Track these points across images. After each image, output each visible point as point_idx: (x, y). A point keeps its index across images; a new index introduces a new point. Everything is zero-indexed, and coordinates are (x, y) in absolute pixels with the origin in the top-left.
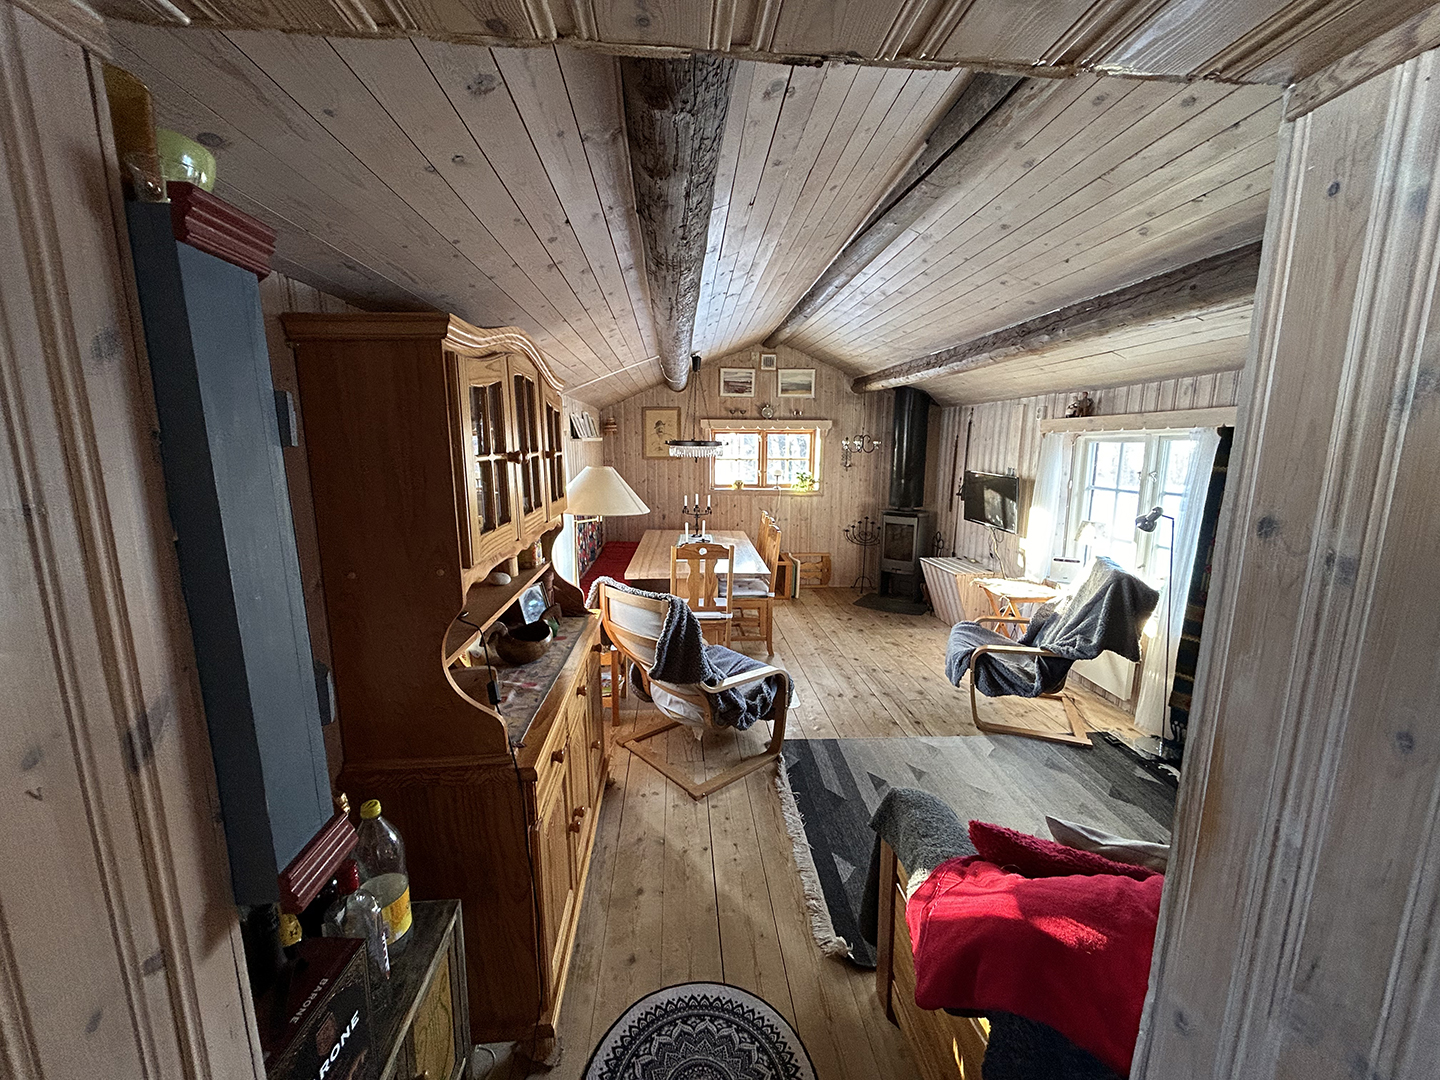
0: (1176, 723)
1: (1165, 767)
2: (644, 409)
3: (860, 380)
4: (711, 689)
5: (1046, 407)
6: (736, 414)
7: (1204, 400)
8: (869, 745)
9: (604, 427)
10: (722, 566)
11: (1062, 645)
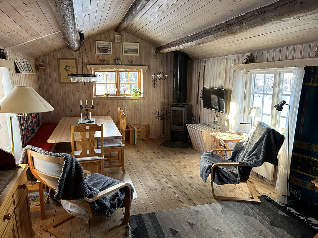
0: (291, 189)
1: (289, 208)
2: (58, 60)
3: (158, 48)
4: (90, 200)
5: (235, 60)
6: (104, 63)
7: (298, 55)
8: (169, 214)
9: (38, 68)
10: (98, 134)
11: (248, 161)
